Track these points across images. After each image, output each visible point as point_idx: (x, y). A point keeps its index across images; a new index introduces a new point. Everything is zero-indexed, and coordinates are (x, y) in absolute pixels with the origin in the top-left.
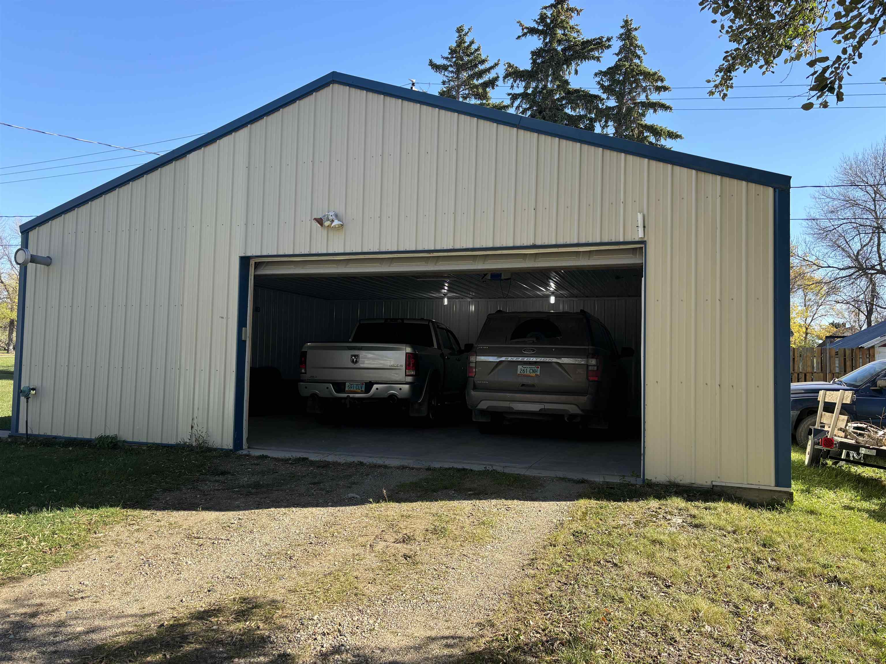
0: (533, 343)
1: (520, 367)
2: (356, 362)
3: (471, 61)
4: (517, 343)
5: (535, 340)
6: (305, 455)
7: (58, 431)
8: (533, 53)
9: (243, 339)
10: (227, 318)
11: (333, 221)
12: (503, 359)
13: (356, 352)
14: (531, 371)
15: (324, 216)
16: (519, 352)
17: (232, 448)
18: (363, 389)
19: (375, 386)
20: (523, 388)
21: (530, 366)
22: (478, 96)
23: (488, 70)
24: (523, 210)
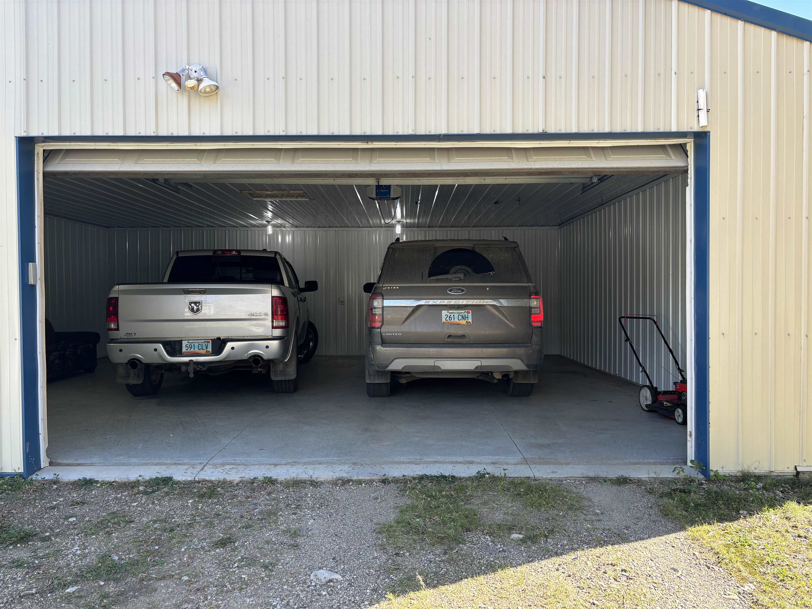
0: (460, 281)
1: (444, 313)
2: (198, 310)
4: (437, 281)
5: (462, 276)
6: (164, 473)
9: (31, 282)
11: (199, 81)
12: (422, 302)
13: (196, 298)
14: (460, 317)
15: (183, 70)
16: (442, 293)
17: (21, 470)
18: (210, 349)
19: (229, 345)
20: (450, 340)
21: (458, 311)
24: (526, 77)
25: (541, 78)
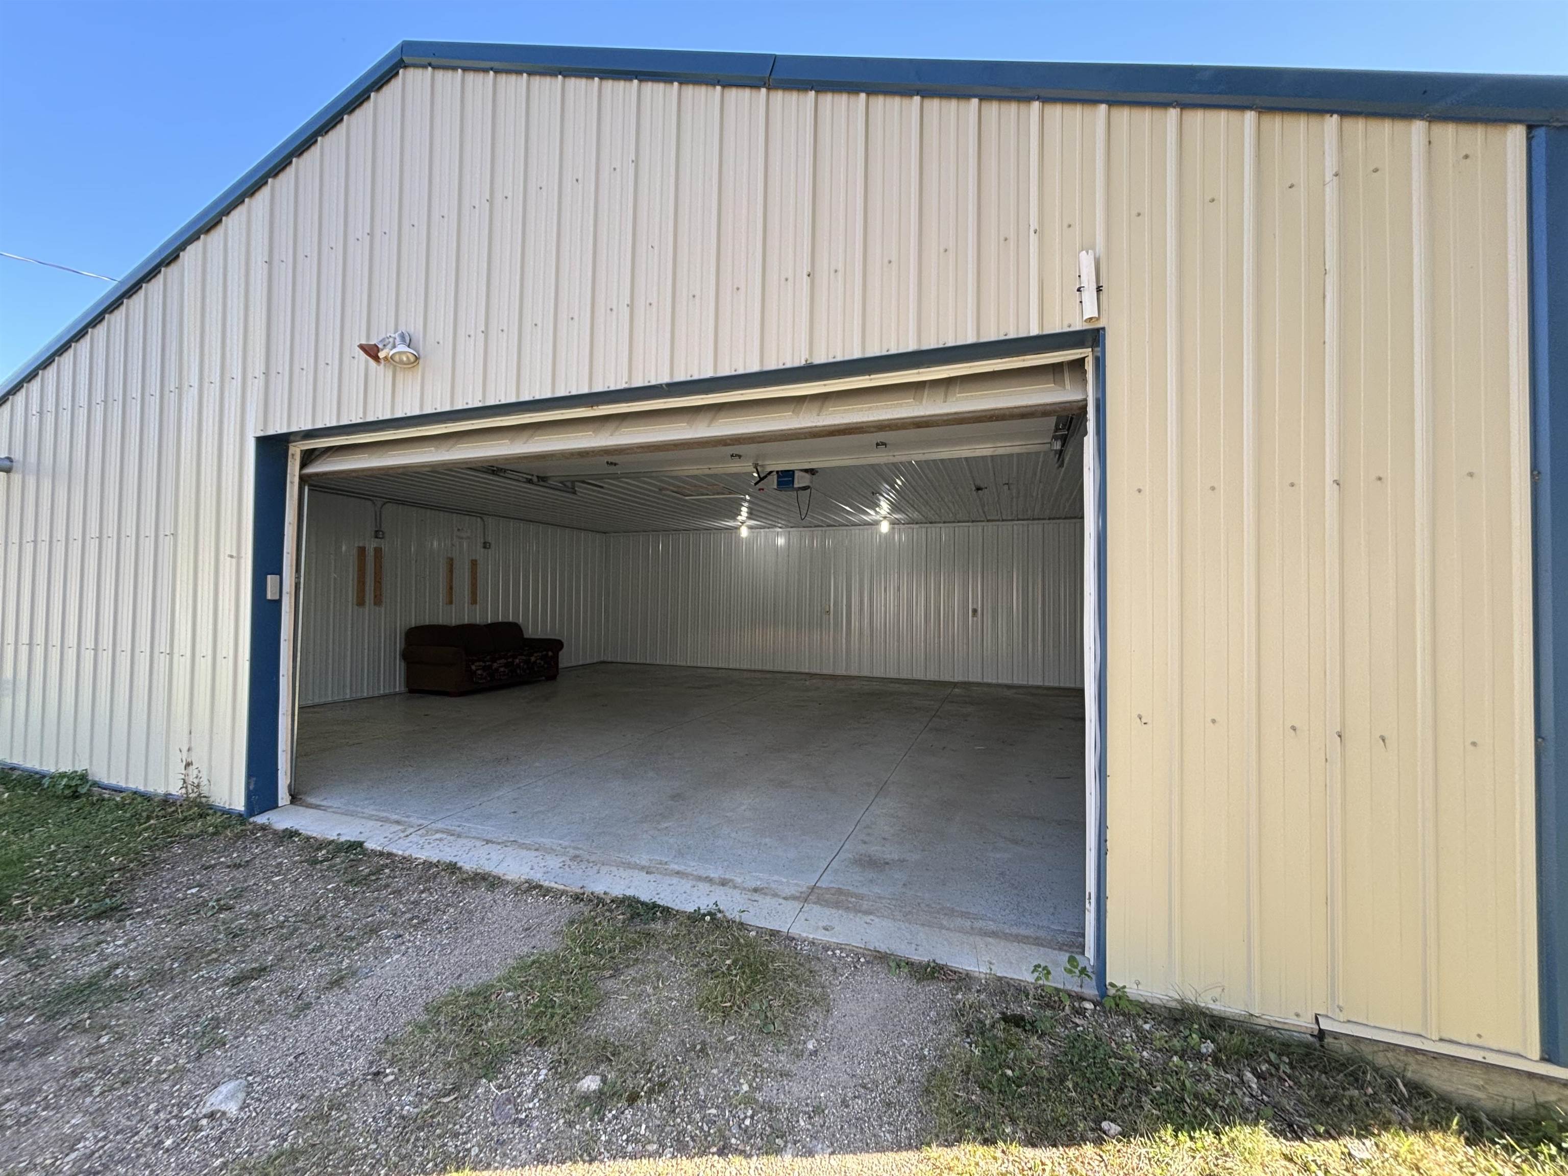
9: (272, 597)
15: (379, 340)
17: (243, 809)
24: (783, 279)
25: (805, 276)
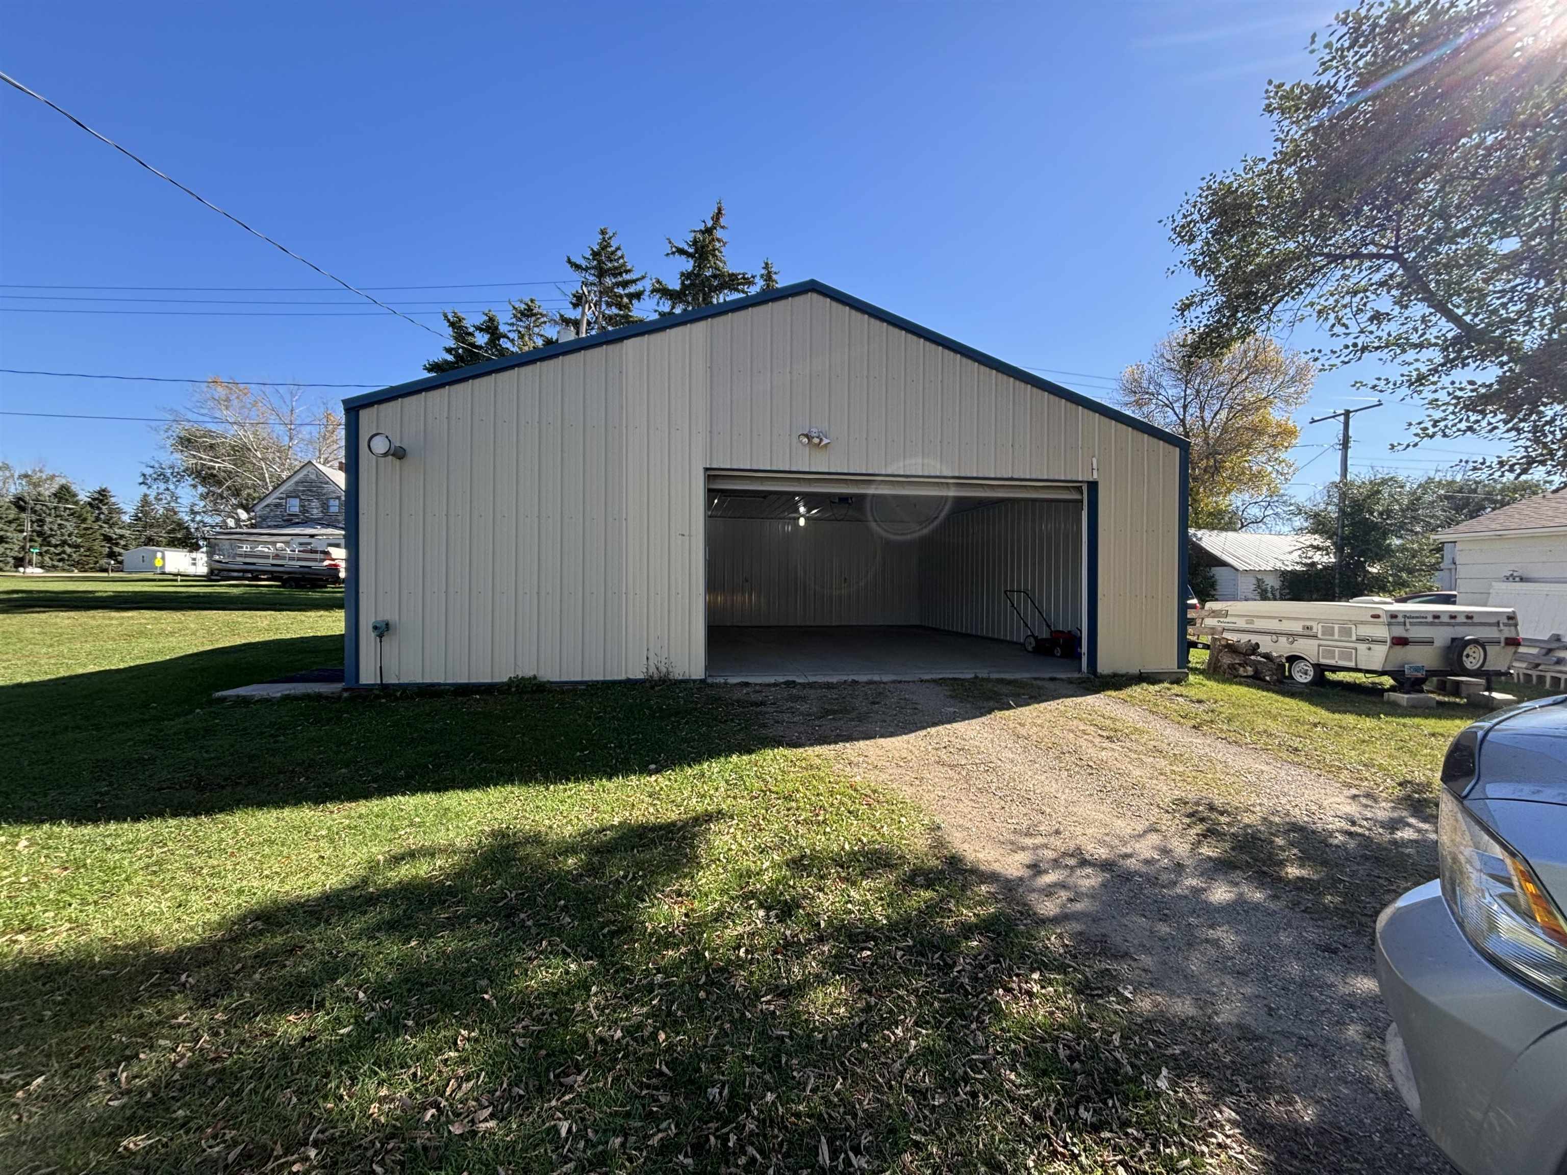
3: (616, 268)
6: (791, 678)
7: (436, 675)
8: (682, 274)
10: (690, 536)
11: (821, 439)
15: (810, 432)
22: (620, 306)
23: (634, 281)
